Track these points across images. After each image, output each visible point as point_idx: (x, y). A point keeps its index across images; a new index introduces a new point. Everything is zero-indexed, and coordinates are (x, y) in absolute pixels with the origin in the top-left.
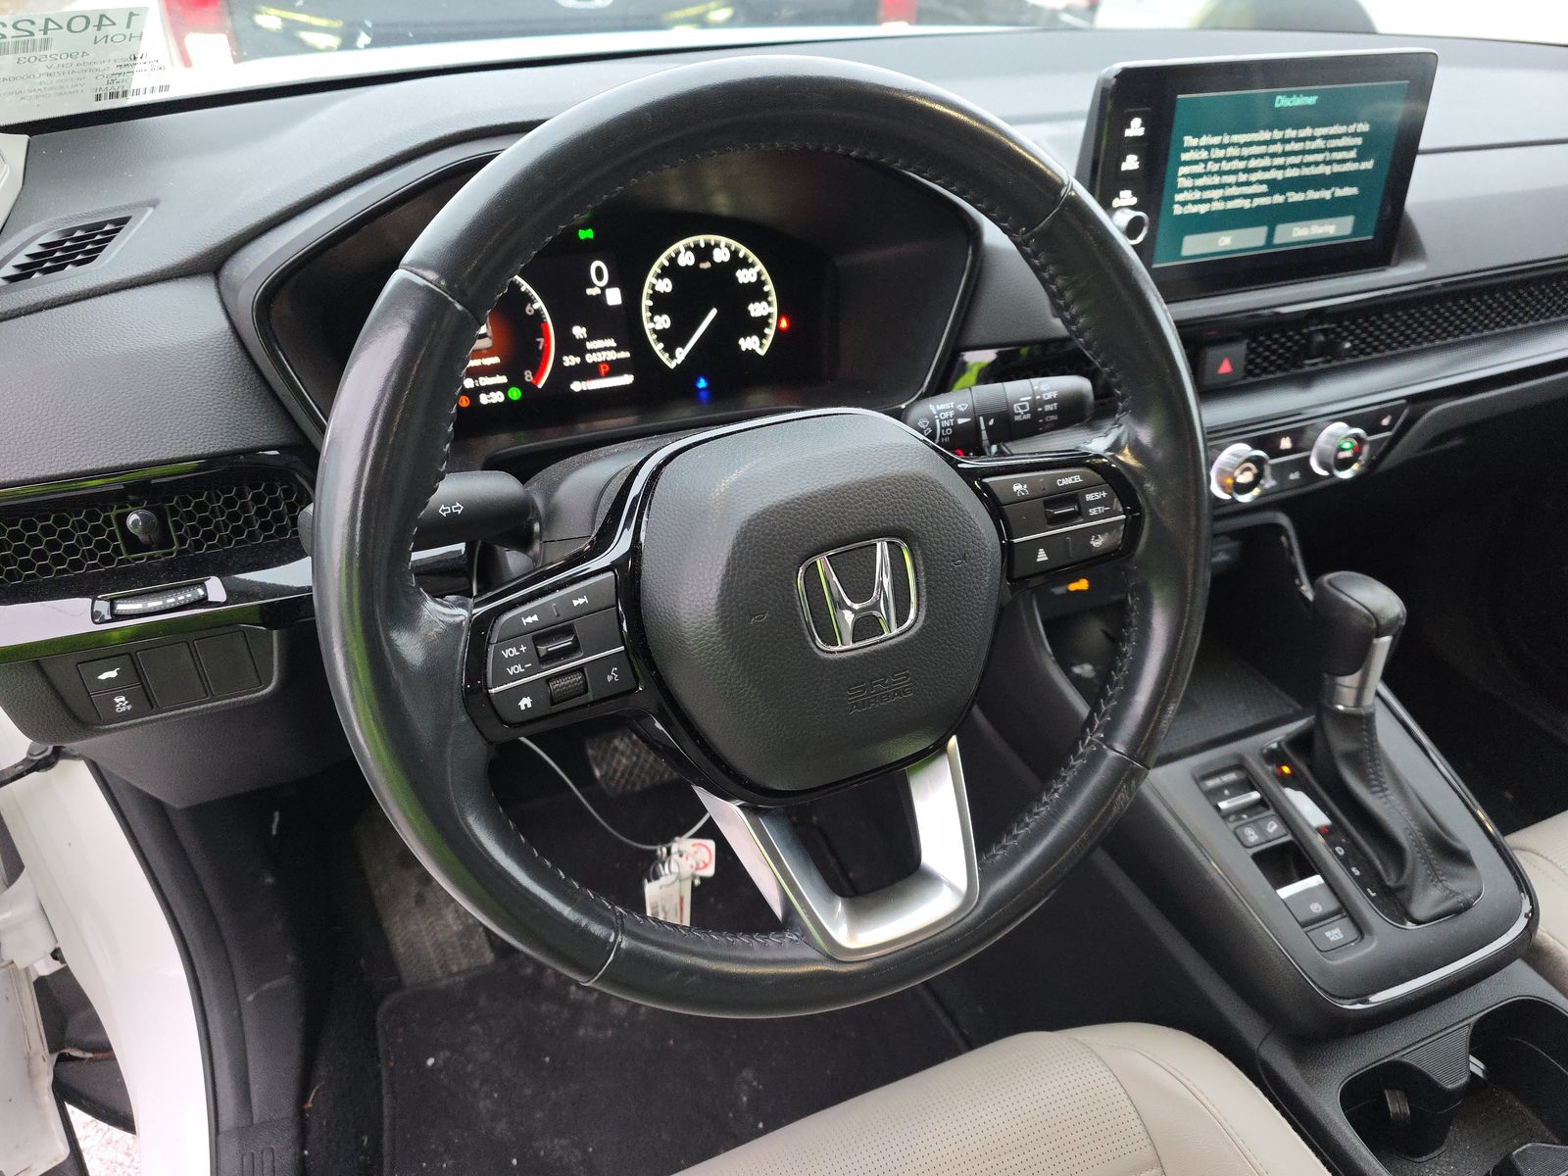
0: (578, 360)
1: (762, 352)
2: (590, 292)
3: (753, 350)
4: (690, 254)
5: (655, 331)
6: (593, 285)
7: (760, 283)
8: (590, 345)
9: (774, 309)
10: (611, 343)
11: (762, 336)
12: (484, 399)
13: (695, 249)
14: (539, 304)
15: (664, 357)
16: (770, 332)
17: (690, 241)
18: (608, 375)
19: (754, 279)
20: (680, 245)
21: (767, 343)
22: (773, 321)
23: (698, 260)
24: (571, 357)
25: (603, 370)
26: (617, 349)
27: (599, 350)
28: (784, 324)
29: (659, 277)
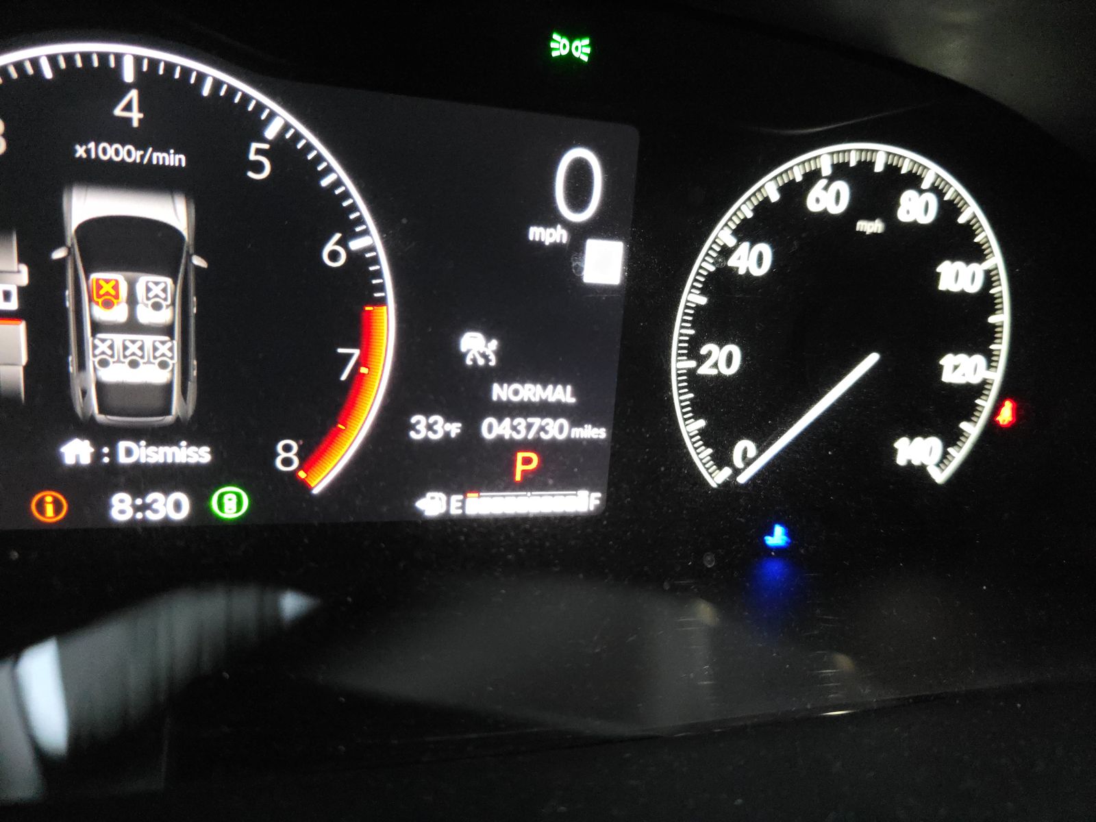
0: (455, 429)
1: (940, 476)
2: (537, 233)
3: (922, 469)
4: (842, 187)
5: (693, 380)
6: (551, 218)
7: (984, 301)
8: (501, 392)
9: (996, 377)
10: (563, 394)
11: (951, 438)
12: (121, 507)
13: (859, 175)
14: (370, 240)
15: (701, 456)
16: (972, 430)
17: (853, 152)
18: (532, 483)
19: (974, 288)
20: (824, 158)
21: (959, 455)
22: (985, 405)
23: (858, 209)
24: (437, 418)
25: (520, 467)
26: (577, 415)
27: (526, 409)
28: (1006, 415)
29: (746, 232)
